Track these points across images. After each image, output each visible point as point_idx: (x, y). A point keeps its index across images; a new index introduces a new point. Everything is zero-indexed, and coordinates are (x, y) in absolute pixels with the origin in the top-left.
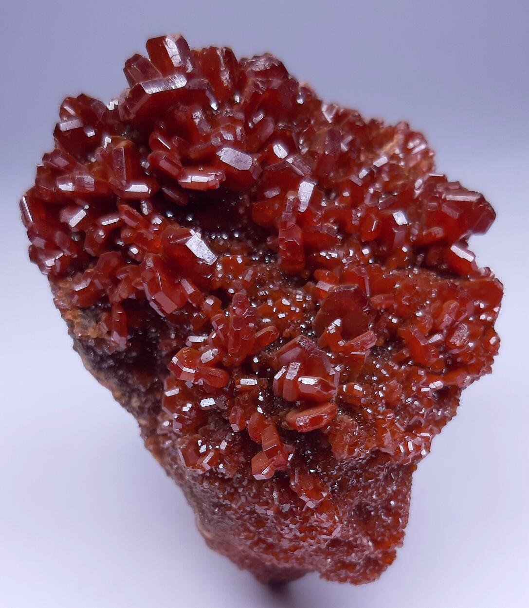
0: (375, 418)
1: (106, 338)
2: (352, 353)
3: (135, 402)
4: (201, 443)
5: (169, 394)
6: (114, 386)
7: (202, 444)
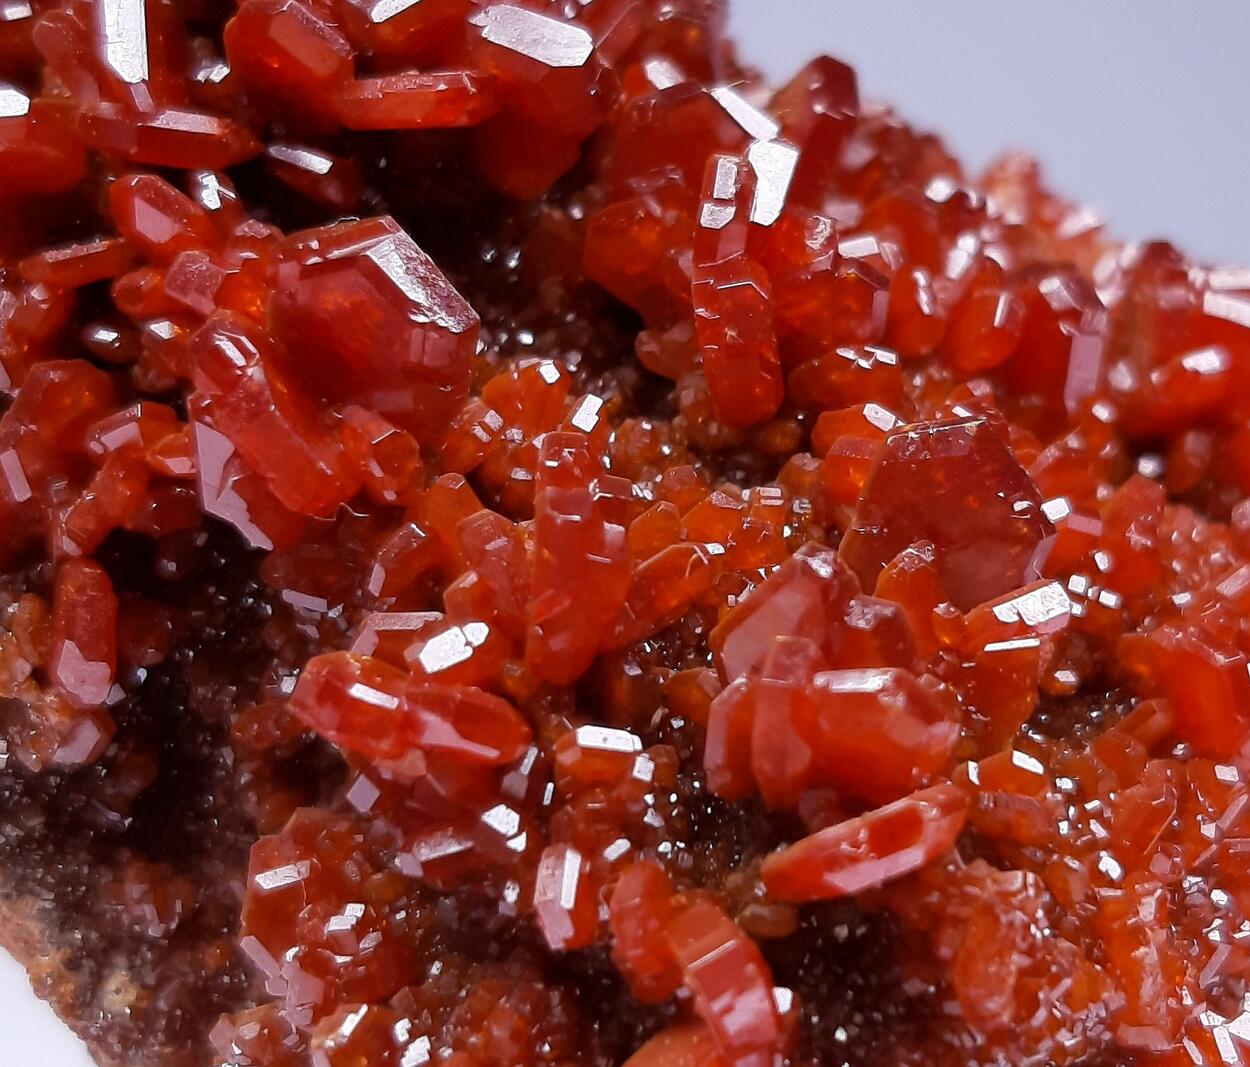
0: (1093, 899)
1: (29, 698)
2: (990, 647)
3: (118, 991)
4: (410, 1032)
5: (269, 880)
6: (35, 927)
7: (413, 1035)
